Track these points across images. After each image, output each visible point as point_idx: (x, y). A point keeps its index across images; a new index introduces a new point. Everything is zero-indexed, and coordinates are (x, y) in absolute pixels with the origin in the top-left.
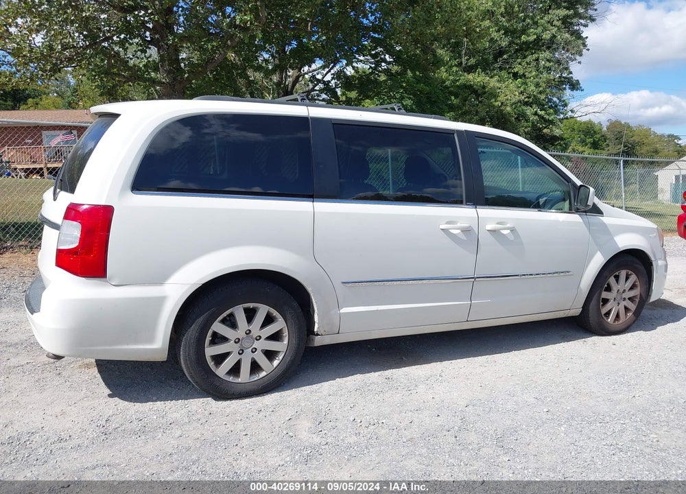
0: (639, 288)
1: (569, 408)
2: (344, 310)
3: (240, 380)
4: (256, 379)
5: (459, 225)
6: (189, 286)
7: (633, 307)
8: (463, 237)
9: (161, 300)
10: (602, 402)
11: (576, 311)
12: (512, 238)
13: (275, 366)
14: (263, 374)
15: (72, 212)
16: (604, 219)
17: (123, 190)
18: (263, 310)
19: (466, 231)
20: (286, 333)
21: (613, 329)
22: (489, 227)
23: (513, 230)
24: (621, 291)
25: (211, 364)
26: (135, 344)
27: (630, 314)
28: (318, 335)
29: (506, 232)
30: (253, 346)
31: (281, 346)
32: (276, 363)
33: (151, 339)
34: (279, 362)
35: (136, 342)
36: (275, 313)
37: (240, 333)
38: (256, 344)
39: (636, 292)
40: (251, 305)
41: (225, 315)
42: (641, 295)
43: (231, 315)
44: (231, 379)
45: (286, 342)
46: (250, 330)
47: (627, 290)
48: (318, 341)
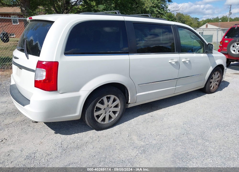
0: (220, 77)
1: (215, 122)
2: (138, 94)
3: (105, 123)
4: (111, 121)
5: (174, 60)
6: (89, 91)
7: (218, 83)
8: (175, 64)
9: (79, 97)
10: (224, 119)
11: (203, 87)
12: (189, 64)
13: (116, 116)
14: (113, 119)
15: (40, 65)
16: (213, 55)
17: (61, 55)
18: (113, 97)
19: (176, 62)
20: (120, 105)
21: (212, 91)
22: (183, 60)
23: (189, 61)
24: (215, 79)
25: (96, 118)
26: (69, 115)
27: (217, 86)
28: (129, 104)
29: (187, 62)
30: (109, 110)
31: (118, 109)
32: (116, 115)
33: (75, 112)
34: (118, 115)
35: (69, 114)
36: (116, 98)
37: (105, 106)
38: (110, 109)
39: (219, 79)
40: (109, 96)
41: (100, 100)
42: (220, 79)
43: (102, 100)
44: (102, 123)
45: (120, 107)
46: (108, 105)
47: (217, 78)
48: (130, 106)
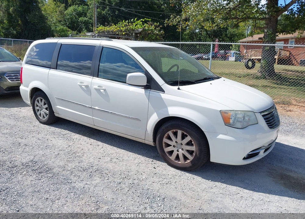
0: (194, 147)
5: (84, 84)
8: (85, 89)
12: (104, 93)
13: (47, 118)
16: (163, 95)
20: (48, 109)
23: (105, 91)
27: (188, 161)
29: (102, 91)
30: (43, 110)
36: (45, 102)
39: (191, 148)
40: (41, 98)
41: (37, 99)
44: (40, 117)
46: (41, 105)
